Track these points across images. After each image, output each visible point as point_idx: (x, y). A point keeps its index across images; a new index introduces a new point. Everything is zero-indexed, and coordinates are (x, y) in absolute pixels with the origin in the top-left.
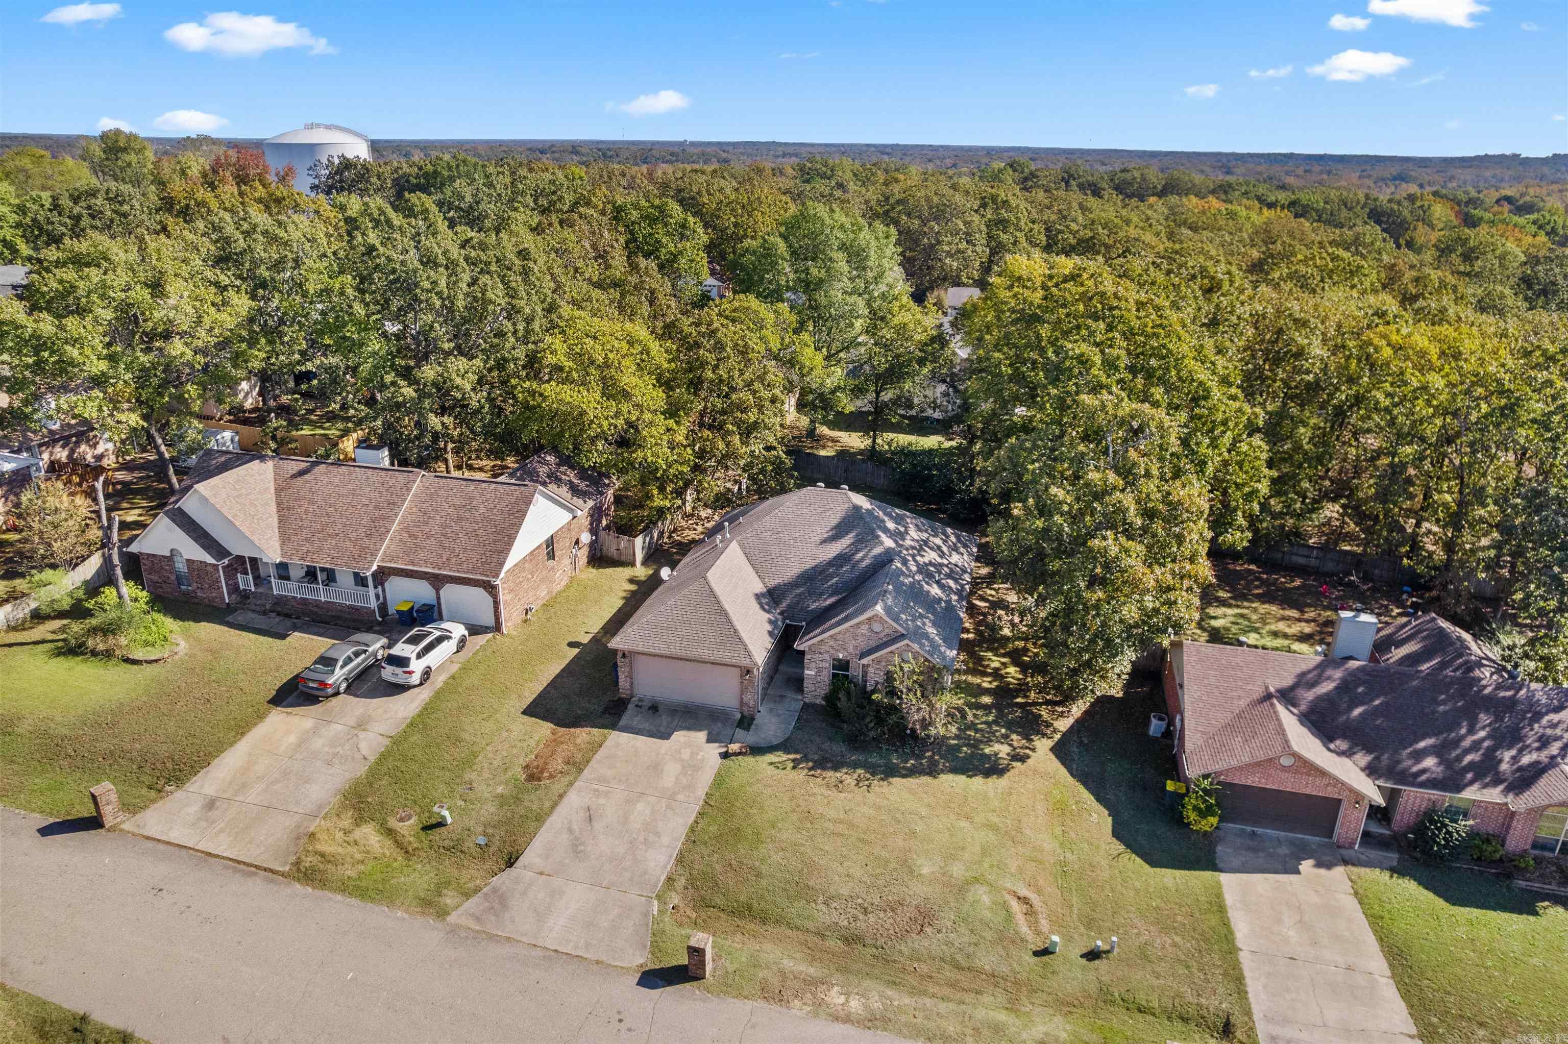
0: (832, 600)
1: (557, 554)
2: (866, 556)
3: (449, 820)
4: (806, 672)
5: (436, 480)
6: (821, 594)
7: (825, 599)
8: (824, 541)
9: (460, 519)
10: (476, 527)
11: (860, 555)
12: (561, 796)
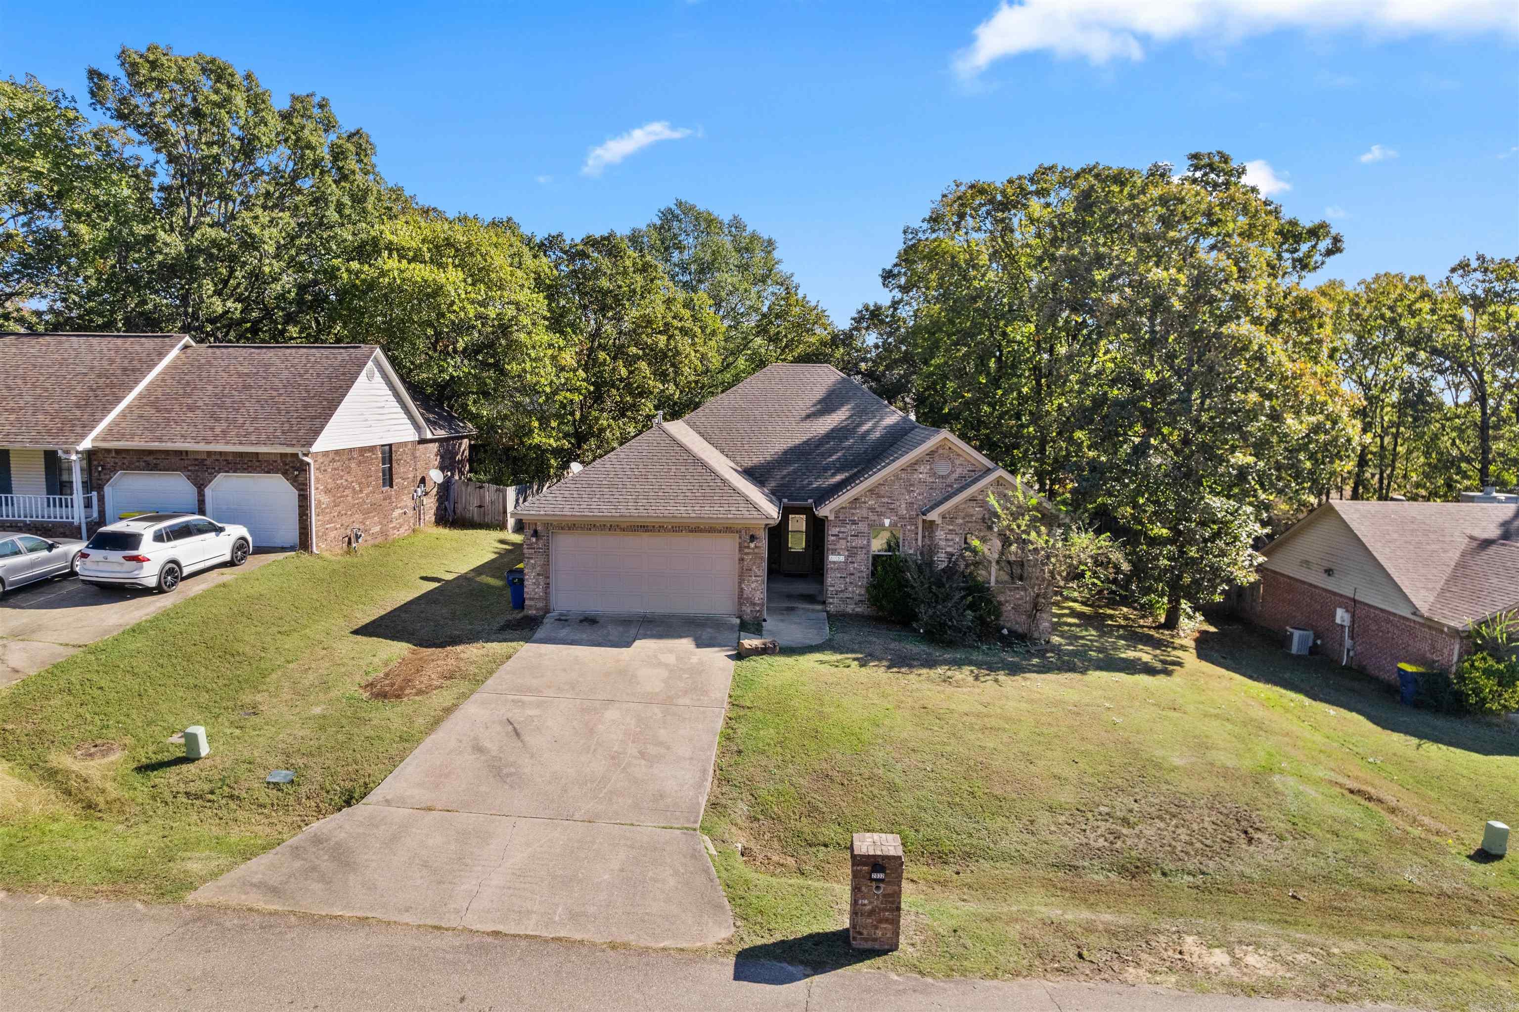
0: (838, 478)
1: (396, 481)
2: (874, 427)
3: (204, 749)
4: (832, 558)
5: (210, 350)
6: (826, 469)
7: (834, 475)
8: (808, 417)
9: (246, 387)
10: (275, 393)
11: (865, 428)
12: (448, 711)
